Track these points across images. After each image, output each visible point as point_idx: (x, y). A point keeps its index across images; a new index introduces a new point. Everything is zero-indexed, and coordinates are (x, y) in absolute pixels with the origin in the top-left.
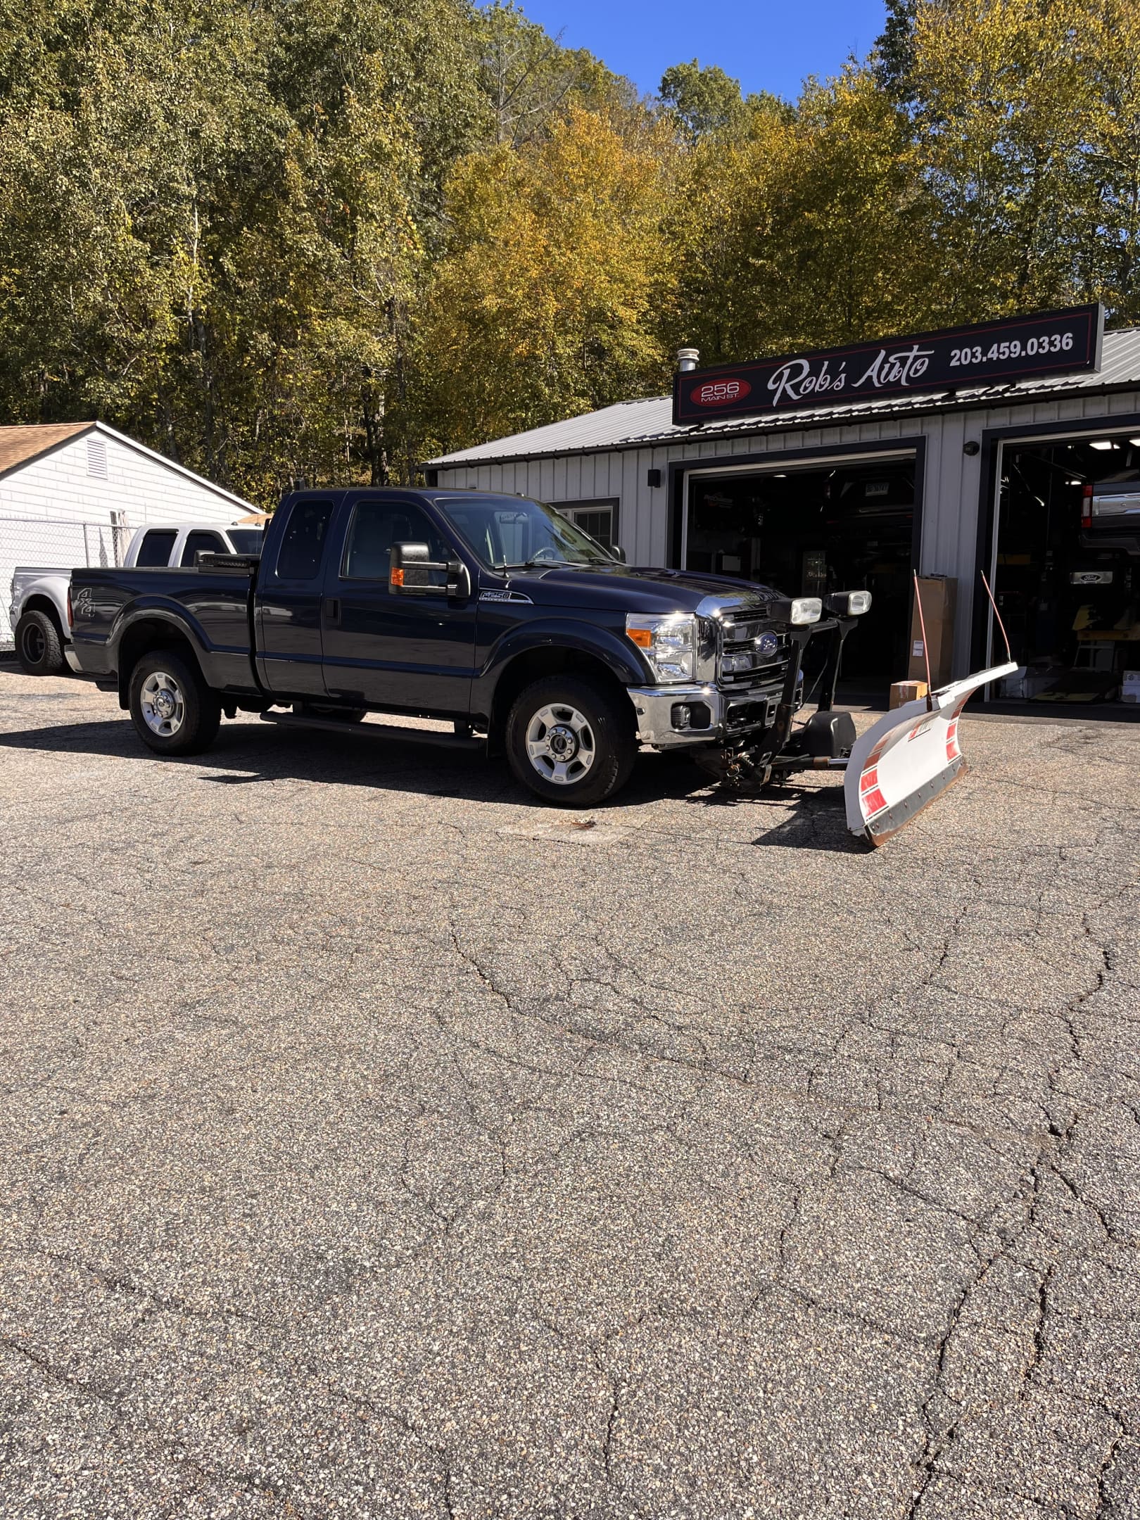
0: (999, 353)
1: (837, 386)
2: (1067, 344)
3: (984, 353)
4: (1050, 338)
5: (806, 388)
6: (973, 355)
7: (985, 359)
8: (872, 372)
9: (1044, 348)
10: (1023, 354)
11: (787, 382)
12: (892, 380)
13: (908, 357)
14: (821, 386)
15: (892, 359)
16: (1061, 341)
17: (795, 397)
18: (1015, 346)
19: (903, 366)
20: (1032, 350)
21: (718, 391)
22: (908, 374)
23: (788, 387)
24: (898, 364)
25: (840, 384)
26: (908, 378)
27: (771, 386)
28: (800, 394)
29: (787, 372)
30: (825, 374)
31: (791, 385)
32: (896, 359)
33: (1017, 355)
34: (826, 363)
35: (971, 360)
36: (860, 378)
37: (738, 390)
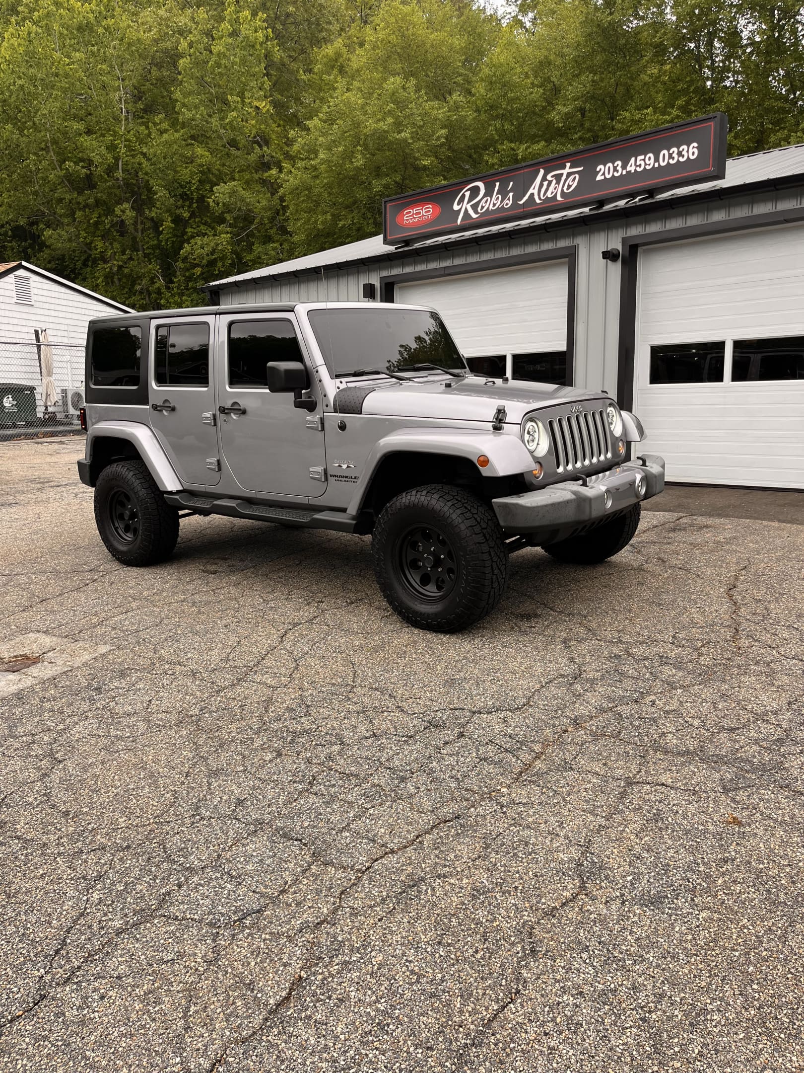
0: (637, 166)
1: (507, 204)
2: (693, 154)
3: (624, 167)
4: (678, 149)
5: (483, 207)
6: (615, 169)
7: (624, 172)
8: (533, 190)
9: (673, 158)
10: (656, 165)
11: (468, 203)
12: (550, 196)
13: (562, 174)
14: (494, 205)
15: (549, 177)
16: (688, 151)
17: (474, 216)
18: (650, 158)
19: (558, 183)
20: (664, 160)
21: (416, 214)
22: (562, 190)
23: (468, 207)
24: (554, 182)
25: (508, 203)
26: (563, 194)
27: (456, 207)
28: (479, 213)
29: (468, 194)
30: (497, 194)
31: (471, 206)
32: (552, 177)
33: (651, 166)
34: (498, 184)
35: (613, 174)
36: (524, 196)
37: (431, 212)
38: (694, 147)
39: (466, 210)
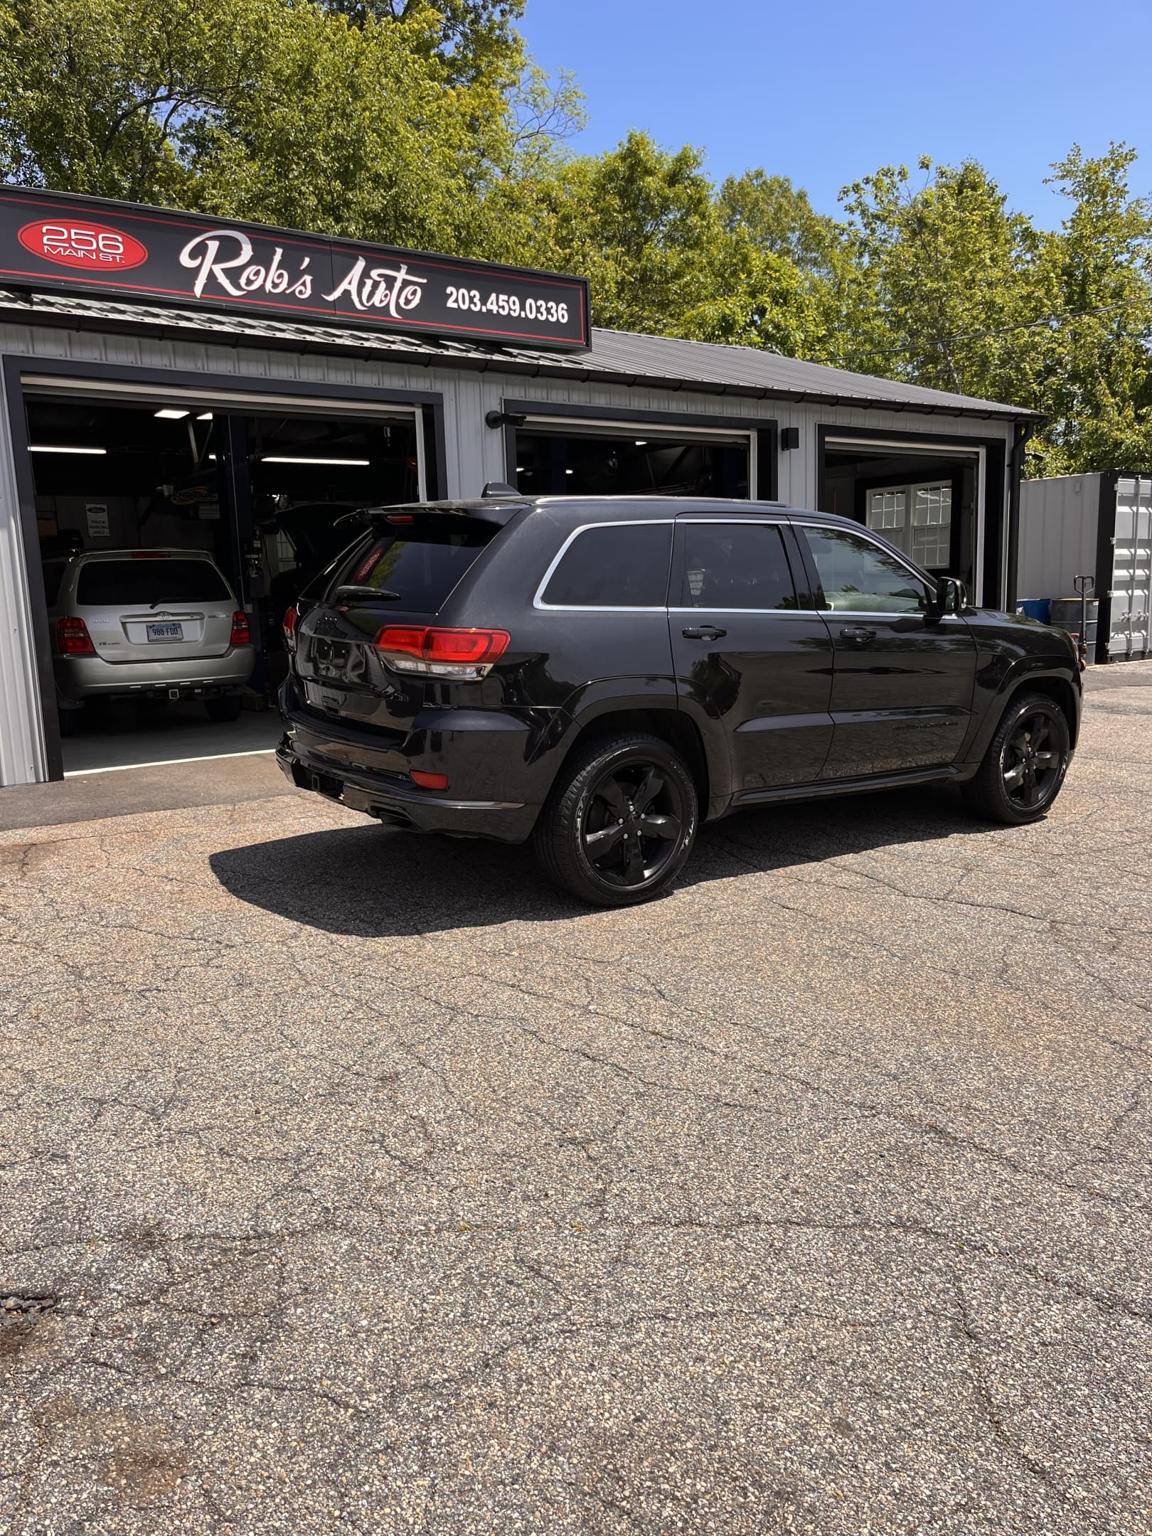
0: (499, 307)
1: (301, 292)
2: (563, 316)
3: (484, 301)
4: (546, 304)
5: (249, 282)
6: (472, 300)
7: (484, 310)
8: (350, 283)
9: (542, 314)
10: (523, 315)
11: (217, 260)
12: (377, 304)
13: (395, 279)
14: (275, 285)
15: (374, 273)
16: (557, 311)
17: (234, 292)
18: (514, 303)
19: (390, 287)
21: (77, 241)
22: (397, 304)
23: (218, 269)
24: (383, 285)
25: (304, 289)
26: (398, 309)
27: (185, 260)
28: (244, 290)
29: (213, 246)
30: (277, 269)
31: (223, 270)
32: (380, 275)
33: (516, 314)
34: (279, 251)
35: (469, 307)
36: (334, 288)
37: (121, 250)
38: (563, 308)
39: (211, 275)
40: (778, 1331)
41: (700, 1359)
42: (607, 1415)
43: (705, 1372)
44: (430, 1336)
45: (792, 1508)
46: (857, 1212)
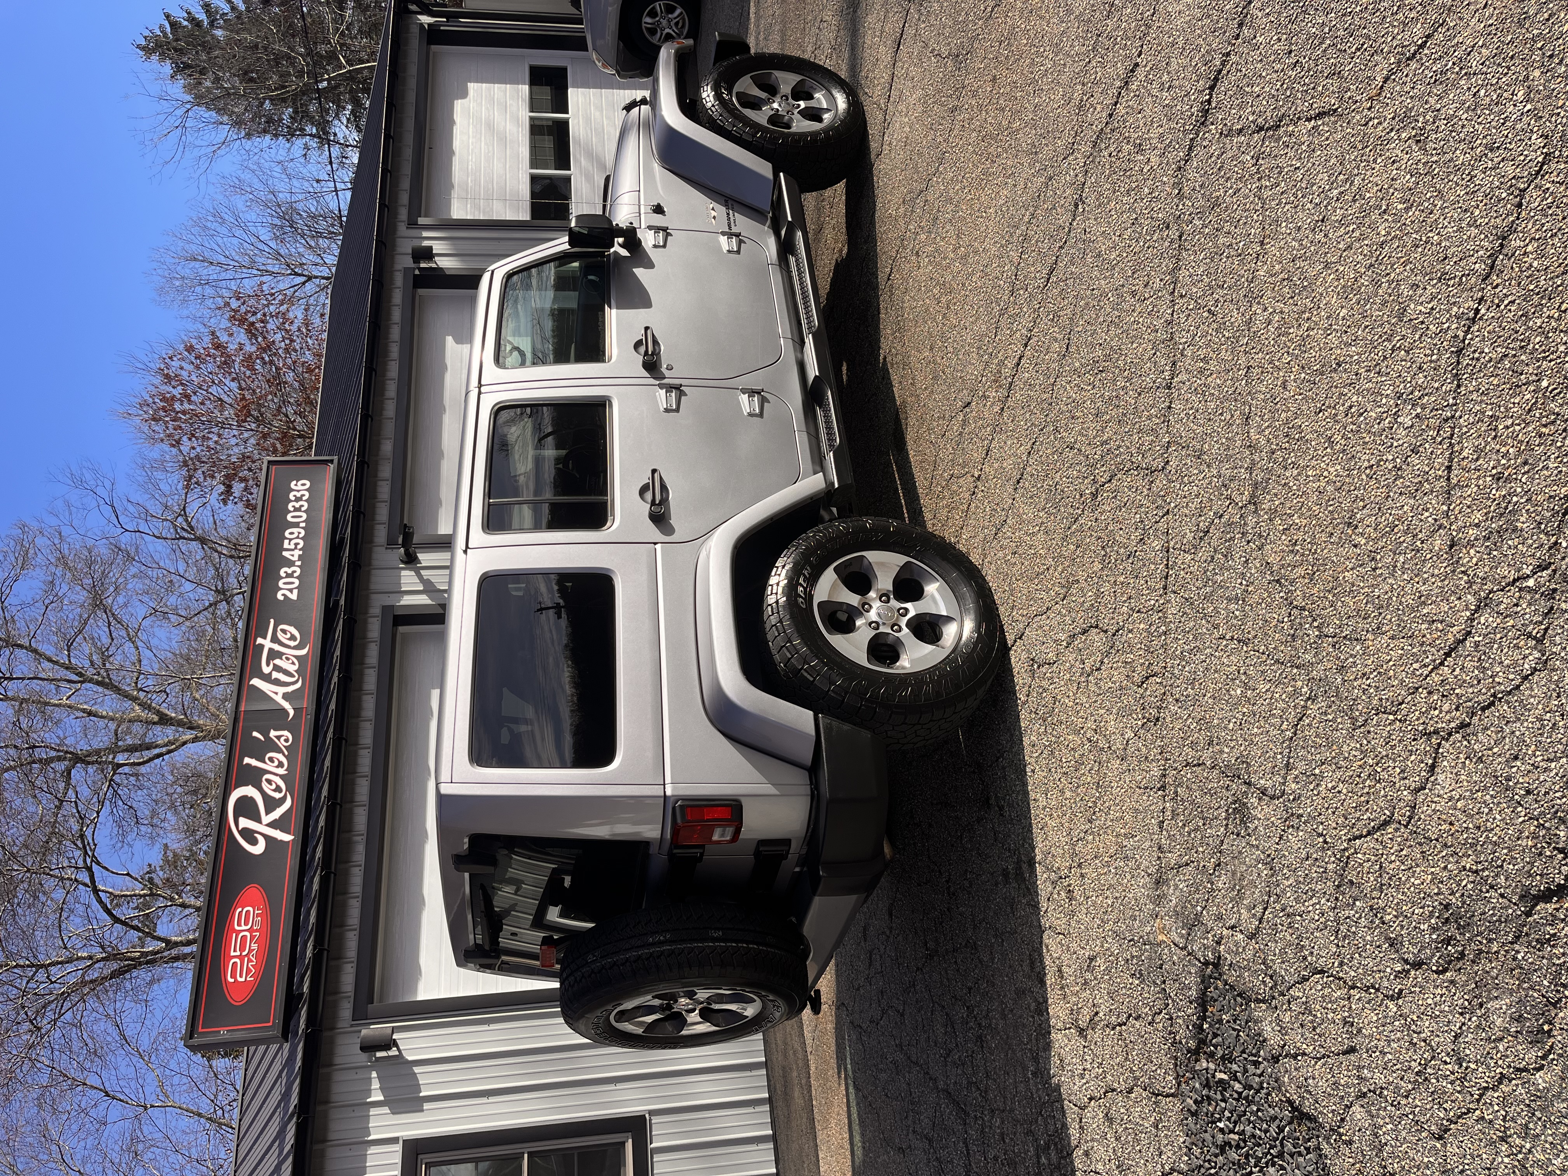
0: (296, 548)
1: (287, 740)
2: (303, 485)
3: (291, 564)
4: (291, 501)
5: (278, 789)
6: (289, 576)
7: (299, 563)
8: (277, 694)
9: (301, 506)
10: (303, 525)
12: (296, 667)
13: (270, 650)
15: (266, 670)
16: (298, 491)
17: (288, 804)
18: (292, 533)
19: (279, 655)
20: (301, 517)
21: (242, 949)
22: (295, 648)
23: (267, 819)
24: (277, 662)
25: (283, 737)
26: (300, 646)
27: (258, 849)
28: (286, 794)
29: (244, 822)
30: (265, 762)
31: (267, 814)
32: (268, 665)
33: (303, 533)
34: (247, 760)
35: (296, 578)
36: (281, 708)
37: (250, 909)
38: (296, 485)
39: (272, 825)
40: (1265, 309)
41: (1284, 386)
42: (1326, 473)
43: (1295, 381)
44: (1253, 633)
45: (1412, 306)
46: (1168, 227)
